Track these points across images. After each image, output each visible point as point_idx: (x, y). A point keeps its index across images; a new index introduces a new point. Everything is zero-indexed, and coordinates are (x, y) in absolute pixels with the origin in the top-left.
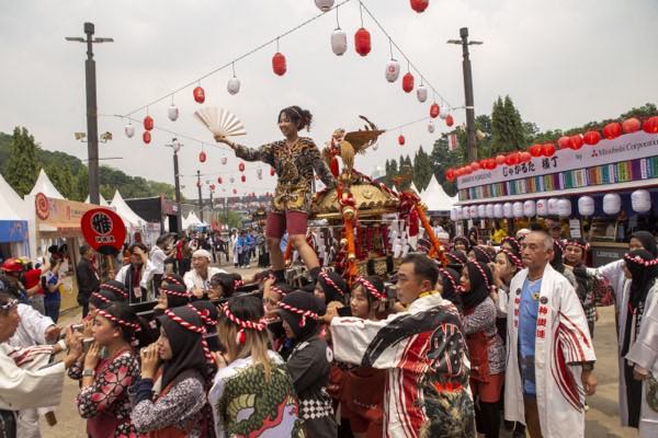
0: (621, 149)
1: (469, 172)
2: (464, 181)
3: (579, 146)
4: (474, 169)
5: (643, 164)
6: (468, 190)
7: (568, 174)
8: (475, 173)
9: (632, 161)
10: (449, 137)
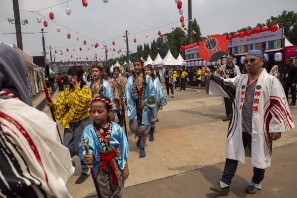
0: (259, 38)
1: (192, 47)
2: (188, 51)
3: (243, 36)
4: (195, 46)
5: (267, 44)
6: (190, 55)
7: (236, 48)
8: (194, 48)
9: (263, 43)
10: (164, 37)
